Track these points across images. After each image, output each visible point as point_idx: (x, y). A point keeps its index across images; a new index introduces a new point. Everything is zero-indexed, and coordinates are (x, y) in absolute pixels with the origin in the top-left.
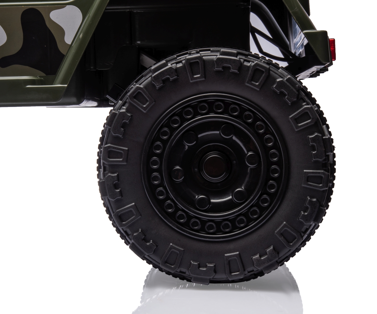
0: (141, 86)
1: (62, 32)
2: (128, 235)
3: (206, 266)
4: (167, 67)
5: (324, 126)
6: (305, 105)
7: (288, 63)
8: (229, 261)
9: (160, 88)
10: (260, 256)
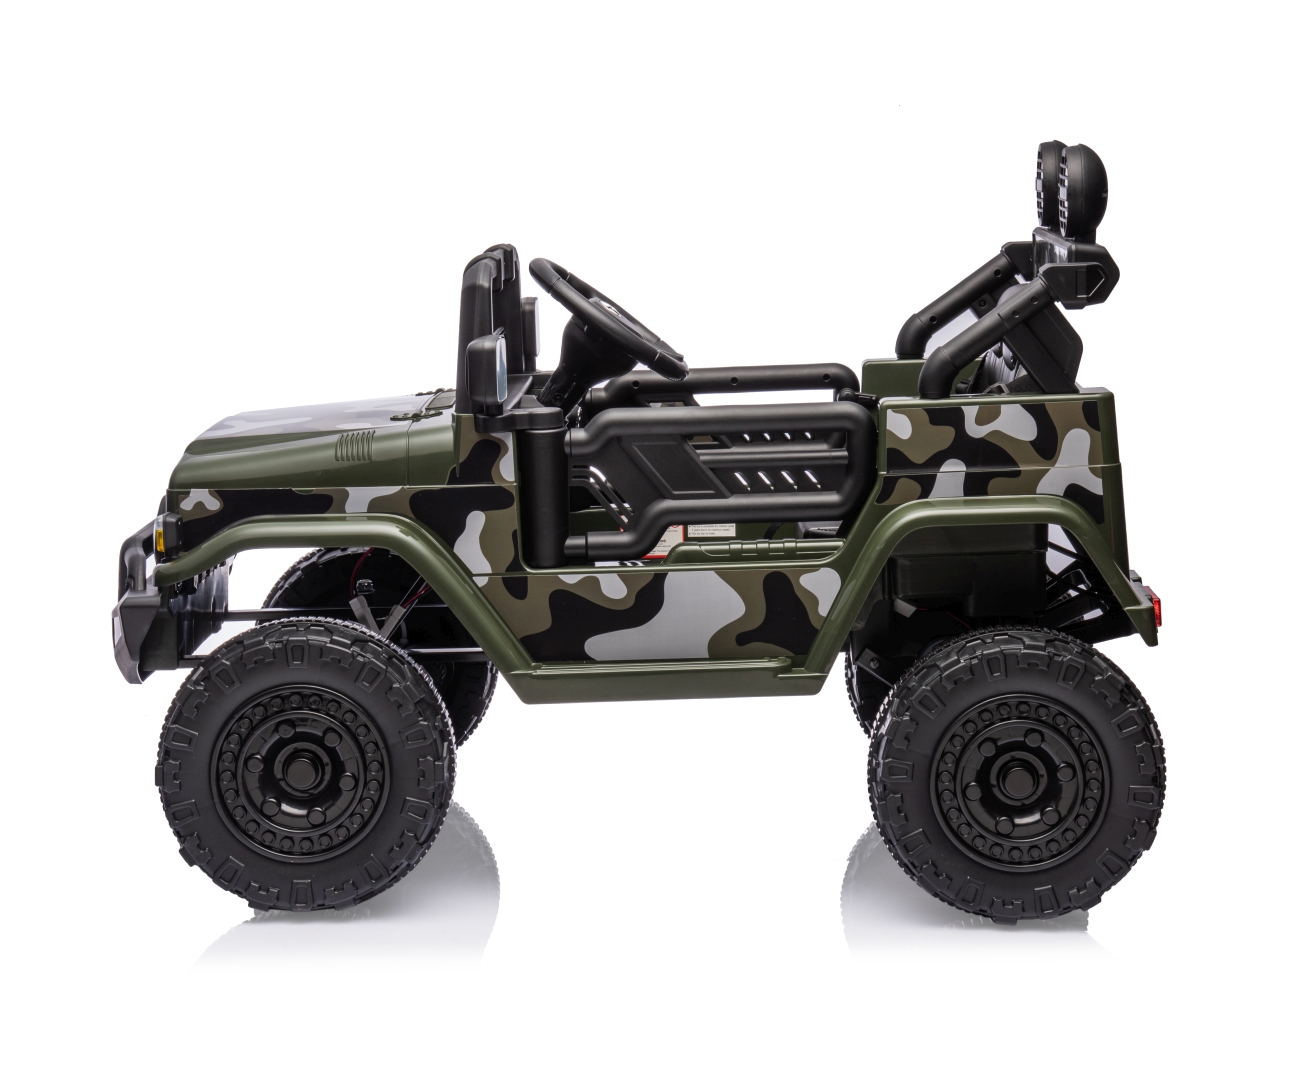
0: (929, 688)
1: (815, 601)
2: (915, 867)
3: (1012, 904)
4: (960, 665)
5: (1152, 726)
6: (1130, 707)
7: (1102, 610)
8: (1040, 897)
9: (952, 690)
10: (1079, 891)
